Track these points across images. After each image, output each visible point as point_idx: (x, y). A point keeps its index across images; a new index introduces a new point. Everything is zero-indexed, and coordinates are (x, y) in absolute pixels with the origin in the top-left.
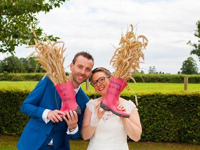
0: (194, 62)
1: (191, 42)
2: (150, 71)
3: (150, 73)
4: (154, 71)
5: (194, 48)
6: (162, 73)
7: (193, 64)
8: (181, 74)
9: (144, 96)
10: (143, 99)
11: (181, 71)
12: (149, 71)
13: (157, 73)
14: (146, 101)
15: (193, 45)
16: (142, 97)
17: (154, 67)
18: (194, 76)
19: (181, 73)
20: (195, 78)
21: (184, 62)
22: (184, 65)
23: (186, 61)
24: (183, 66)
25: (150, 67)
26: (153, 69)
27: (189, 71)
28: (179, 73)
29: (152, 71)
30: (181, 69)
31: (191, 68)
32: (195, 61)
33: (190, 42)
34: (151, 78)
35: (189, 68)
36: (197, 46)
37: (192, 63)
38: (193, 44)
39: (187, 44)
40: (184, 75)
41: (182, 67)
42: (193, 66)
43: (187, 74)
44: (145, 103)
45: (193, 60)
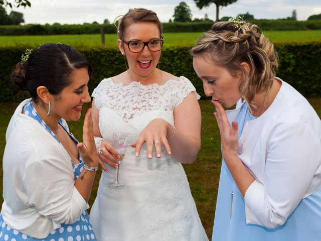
0: (187, 8)
7: (186, 10)
8: (173, 22)
19: (174, 20)
20: (189, 26)
22: (176, 11)
23: (178, 7)
24: (175, 13)
27: (182, 18)
28: (170, 20)
30: (173, 16)
31: (184, 15)
32: (188, 6)
35: (182, 14)
37: (185, 8)
42: (186, 12)
45: (187, 6)
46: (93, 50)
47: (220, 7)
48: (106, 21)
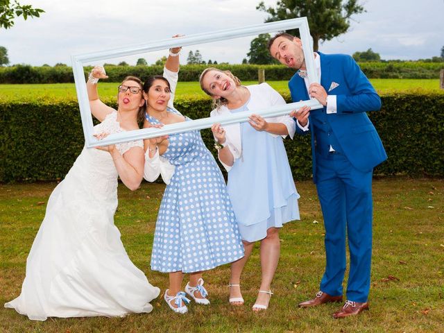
1: (265, 4)
2: (190, 59)
3: (190, 63)
4: (198, 59)
5: (271, 16)
6: (213, 62)
8: (249, 65)
9: (194, 103)
10: (193, 109)
11: (248, 59)
12: (188, 59)
13: (204, 62)
14: (198, 112)
15: (268, 11)
16: (191, 105)
17: (198, 51)
18: (272, 66)
19: (249, 61)
20: (276, 70)
21: (254, 41)
22: (253, 46)
23: (256, 40)
24: (251, 49)
25: (191, 52)
26: (196, 55)
27: (264, 57)
28: (245, 61)
29: (195, 59)
30: (248, 55)
31: (267, 52)
33: (262, 4)
34: (193, 72)
35: (262, 52)
36: (276, 11)
38: (267, 9)
39: (257, 8)
40: (255, 66)
41: (249, 51)
43: (260, 64)
44: (196, 114)
46: (62, 104)
47: (320, 41)
48: (140, 61)
